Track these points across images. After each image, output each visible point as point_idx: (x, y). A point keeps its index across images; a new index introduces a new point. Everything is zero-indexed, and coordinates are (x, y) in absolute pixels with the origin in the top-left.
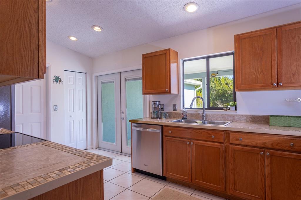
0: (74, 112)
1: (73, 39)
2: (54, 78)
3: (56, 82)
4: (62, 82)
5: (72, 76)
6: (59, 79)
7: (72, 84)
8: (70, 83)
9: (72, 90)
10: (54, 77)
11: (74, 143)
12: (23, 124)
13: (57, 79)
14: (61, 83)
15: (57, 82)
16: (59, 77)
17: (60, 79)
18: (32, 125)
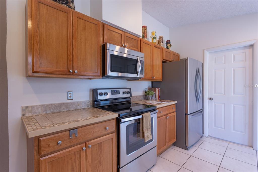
12: (225, 104)
18: (234, 107)
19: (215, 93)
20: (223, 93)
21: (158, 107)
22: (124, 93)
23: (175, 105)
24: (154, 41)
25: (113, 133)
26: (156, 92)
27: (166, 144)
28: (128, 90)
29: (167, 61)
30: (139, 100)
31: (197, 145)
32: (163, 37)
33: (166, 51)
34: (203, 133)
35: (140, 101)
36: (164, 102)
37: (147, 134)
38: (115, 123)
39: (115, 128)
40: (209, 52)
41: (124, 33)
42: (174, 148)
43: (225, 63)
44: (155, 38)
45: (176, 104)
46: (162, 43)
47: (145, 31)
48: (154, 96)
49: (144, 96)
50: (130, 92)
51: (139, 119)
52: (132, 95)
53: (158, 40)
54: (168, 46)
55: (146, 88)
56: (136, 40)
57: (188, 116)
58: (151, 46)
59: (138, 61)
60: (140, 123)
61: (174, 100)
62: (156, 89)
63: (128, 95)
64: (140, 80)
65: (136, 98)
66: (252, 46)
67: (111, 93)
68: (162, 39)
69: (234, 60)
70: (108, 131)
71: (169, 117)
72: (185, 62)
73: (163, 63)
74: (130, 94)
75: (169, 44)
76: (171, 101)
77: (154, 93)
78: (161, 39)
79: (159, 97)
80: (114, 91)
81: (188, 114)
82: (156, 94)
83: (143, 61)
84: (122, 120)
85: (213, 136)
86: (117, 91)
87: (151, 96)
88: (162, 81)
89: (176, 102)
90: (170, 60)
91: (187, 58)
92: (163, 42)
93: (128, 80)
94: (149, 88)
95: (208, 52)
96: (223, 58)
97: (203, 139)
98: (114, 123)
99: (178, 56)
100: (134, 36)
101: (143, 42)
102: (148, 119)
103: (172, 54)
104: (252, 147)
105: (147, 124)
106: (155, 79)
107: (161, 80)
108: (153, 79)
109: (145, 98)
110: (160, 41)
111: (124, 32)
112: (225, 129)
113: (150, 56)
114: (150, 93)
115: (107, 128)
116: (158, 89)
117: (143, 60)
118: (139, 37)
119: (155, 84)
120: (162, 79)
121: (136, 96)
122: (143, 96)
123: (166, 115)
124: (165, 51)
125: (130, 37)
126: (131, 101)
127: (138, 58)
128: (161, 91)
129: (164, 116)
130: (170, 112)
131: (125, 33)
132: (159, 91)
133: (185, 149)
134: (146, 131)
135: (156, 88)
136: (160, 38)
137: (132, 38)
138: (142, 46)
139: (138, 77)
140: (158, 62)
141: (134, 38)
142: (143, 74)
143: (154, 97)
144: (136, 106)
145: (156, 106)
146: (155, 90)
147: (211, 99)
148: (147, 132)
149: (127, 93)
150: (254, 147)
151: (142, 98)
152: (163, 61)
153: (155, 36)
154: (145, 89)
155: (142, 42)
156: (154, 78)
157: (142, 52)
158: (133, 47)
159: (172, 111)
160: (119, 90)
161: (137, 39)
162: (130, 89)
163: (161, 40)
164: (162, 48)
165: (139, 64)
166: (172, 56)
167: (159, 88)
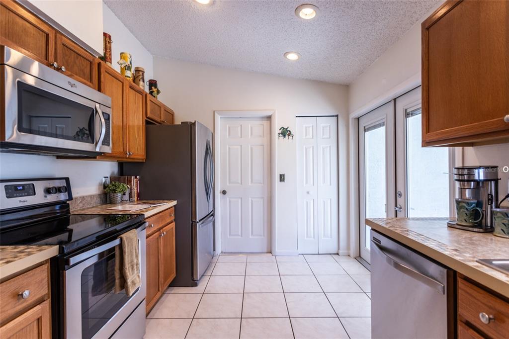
0: (313, 185)
1: (292, 57)
2: (280, 132)
3: (283, 137)
4: (293, 136)
5: (312, 125)
6: (288, 131)
7: (312, 137)
8: (308, 137)
9: (311, 149)
10: (280, 130)
11: (314, 237)
12: (241, 198)
13: (285, 133)
14: (290, 137)
15: (285, 136)
16: (288, 129)
17: (290, 131)
18: (252, 201)
19: (230, 182)
20: (240, 181)
21: (147, 215)
22: (48, 191)
23: (173, 208)
24: (126, 74)
25: (40, 302)
26: (131, 185)
27: (160, 289)
28: (63, 184)
29: (154, 122)
30: (88, 207)
31: (209, 273)
32: (145, 71)
33: (152, 102)
34: (214, 250)
35: (93, 207)
36: (154, 204)
37: (132, 277)
38: (47, 273)
39: (47, 286)
40: (222, 116)
41: (55, 33)
42: (173, 292)
43: (241, 137)
44: (128, 68)
45: (174, 206)
46: (141, 83)
47: (108, 45)
48: (127, 193)
49: (102, 196)
50: (68, 189)
51: (113, 249)
52: (74, 196)
53: (133, 74)
54: (153, 91)
55: (105, 177)
56: (89, 61)
57: (196, 225)
58: (123, 83)
59: (97, 111)
60: (114, 256)
61: (170, 199)
62: (131, 178)
63: (63, 197)
64: (97, 157)
65: (81, 202)
66: (269, 118)
67: (6, 193)
68: (143, 74)
69: (252, 134)
70: (25, 301)
71: (165, 233)
72: (191, 127)
73: (146, 124)
74: (67, 193)
75: (156, 88)
76: (165, 201)
77: (128, 188)
78: (141, 73)
79: (139, 195)
80: (16, 186)
81: (197, 222)
82: (131, 189)
83: (109, 115)
84: (71, 259)
85: (227, 251)
86: (26, 187)
87: (119, 195)
88: (144, 161)
89: (175, 203)
90: (158, 119)
91: (193, 122)
92: (144, 81)
93: (58, 157)
94: (114, 177)
95: (220, 117)
96: (239, 128)
97: (215, 260)
98: (43, 274)
99: (171, 114)
100: (82, 49)
101: (106, 72)
102: (134, 244)
103: (162, 109)
104: (271, 253)
105: (132, 256)
106: (132, 157)
107: (143, 159)
108: (128, 156)
109: (104, 200)
110: (138, 77)
111: (57, 31)
112: (242, 236)
113: (121, 106)
114: (119, 187)
115: (26, 293)
116: (136, 178)
117: (109, 113)
118: (94, 56)
119: (126, 168)
120: (145, 157)
121: (80, 197)
122: (100, 195)
123: (159, 230)
124: (150, 100)
125: (72, 48)
126: (71, 211)
127: (98, 105)
128: (142, 183)
129: (157, 232)
130: (166, 223)
131: (58, 35)
132: (138, 182)
133: (192, 286)
134: (129, 272)
135: (133, 177)
136: (137, 70)
137: (78, 54)
138: (102, 79)
139: (98, 150)
140: (136, 121)
141: (82, 55)
142: (109, 145)
143: (126, 197)
144: (81, 221)
145: (144, 214)
146: (129, 182)
147: (224, 192)
148: (131, 274)
149: (58, 190)
150: (273, 252)
151: (97, 201)
152: (146, 120)
153: (129, 63)
154: (104, 180)
155: (102, 70)
156: (130, 154)
157: (104, 93)
158: (80, 76)
159: (169, 220)
160: (33, 185)
161: (92, 60)
162: (67, 180)
163: (141, 77)
164: (145, 94)
165: (100, 120)
166: (162, 113)
167: (138, 177)
